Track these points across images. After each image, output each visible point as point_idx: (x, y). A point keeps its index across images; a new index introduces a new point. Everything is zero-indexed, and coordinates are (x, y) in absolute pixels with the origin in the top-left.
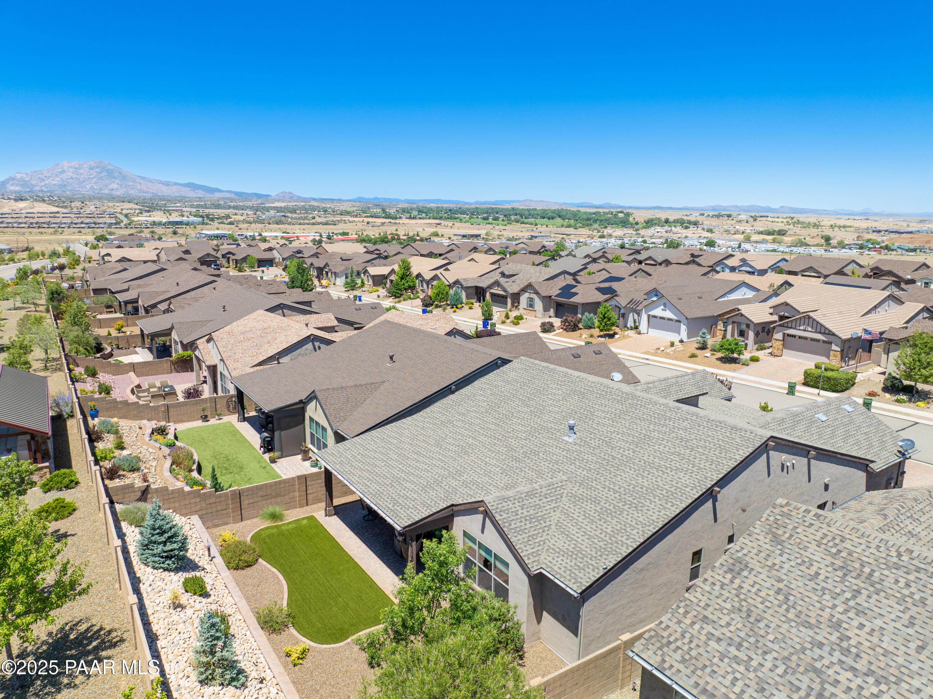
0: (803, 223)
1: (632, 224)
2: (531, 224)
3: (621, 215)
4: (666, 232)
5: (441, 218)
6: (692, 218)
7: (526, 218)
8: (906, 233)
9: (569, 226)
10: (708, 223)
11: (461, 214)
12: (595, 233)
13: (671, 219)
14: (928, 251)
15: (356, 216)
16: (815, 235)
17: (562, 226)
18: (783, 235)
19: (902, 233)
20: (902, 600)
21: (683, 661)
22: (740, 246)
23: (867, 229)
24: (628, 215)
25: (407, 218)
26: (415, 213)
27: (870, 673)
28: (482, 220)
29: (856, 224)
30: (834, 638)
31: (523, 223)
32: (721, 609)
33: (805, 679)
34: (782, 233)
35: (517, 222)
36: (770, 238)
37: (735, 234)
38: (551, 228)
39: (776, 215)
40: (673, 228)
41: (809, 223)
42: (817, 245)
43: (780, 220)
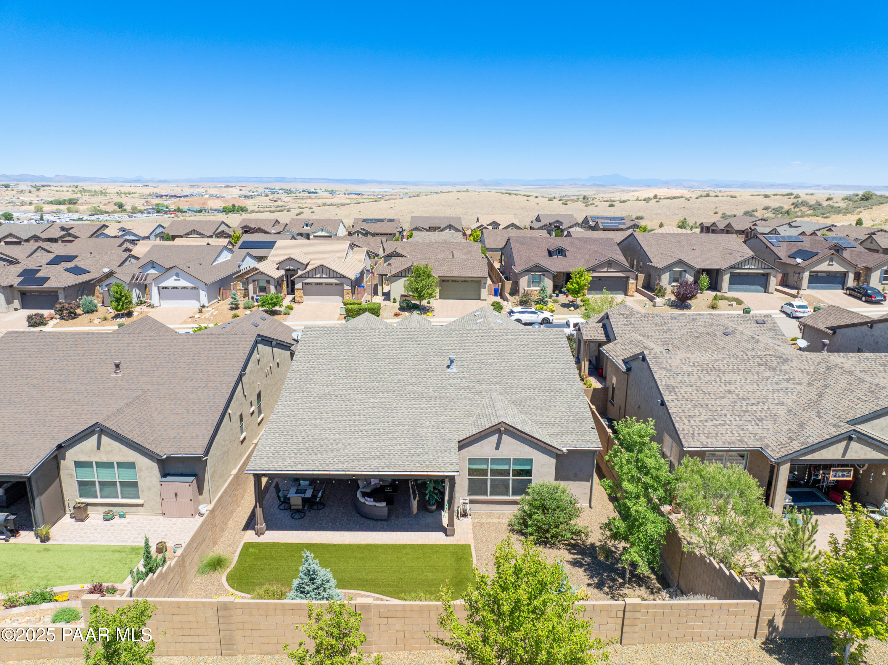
0: (89, 191)
8: (184, 196)
14: (210, 211)
16: (106, 202)
18: (75, 203)
19: (180, 197)
22: (42, 218)
23: (150, 194)
29: (140, 190)
34: (73, 202)
36: (63, 207)
37: (22, 205)
39: (60, 184)
41: (95, 191)
42: (114, 212)
43: (65, 189)
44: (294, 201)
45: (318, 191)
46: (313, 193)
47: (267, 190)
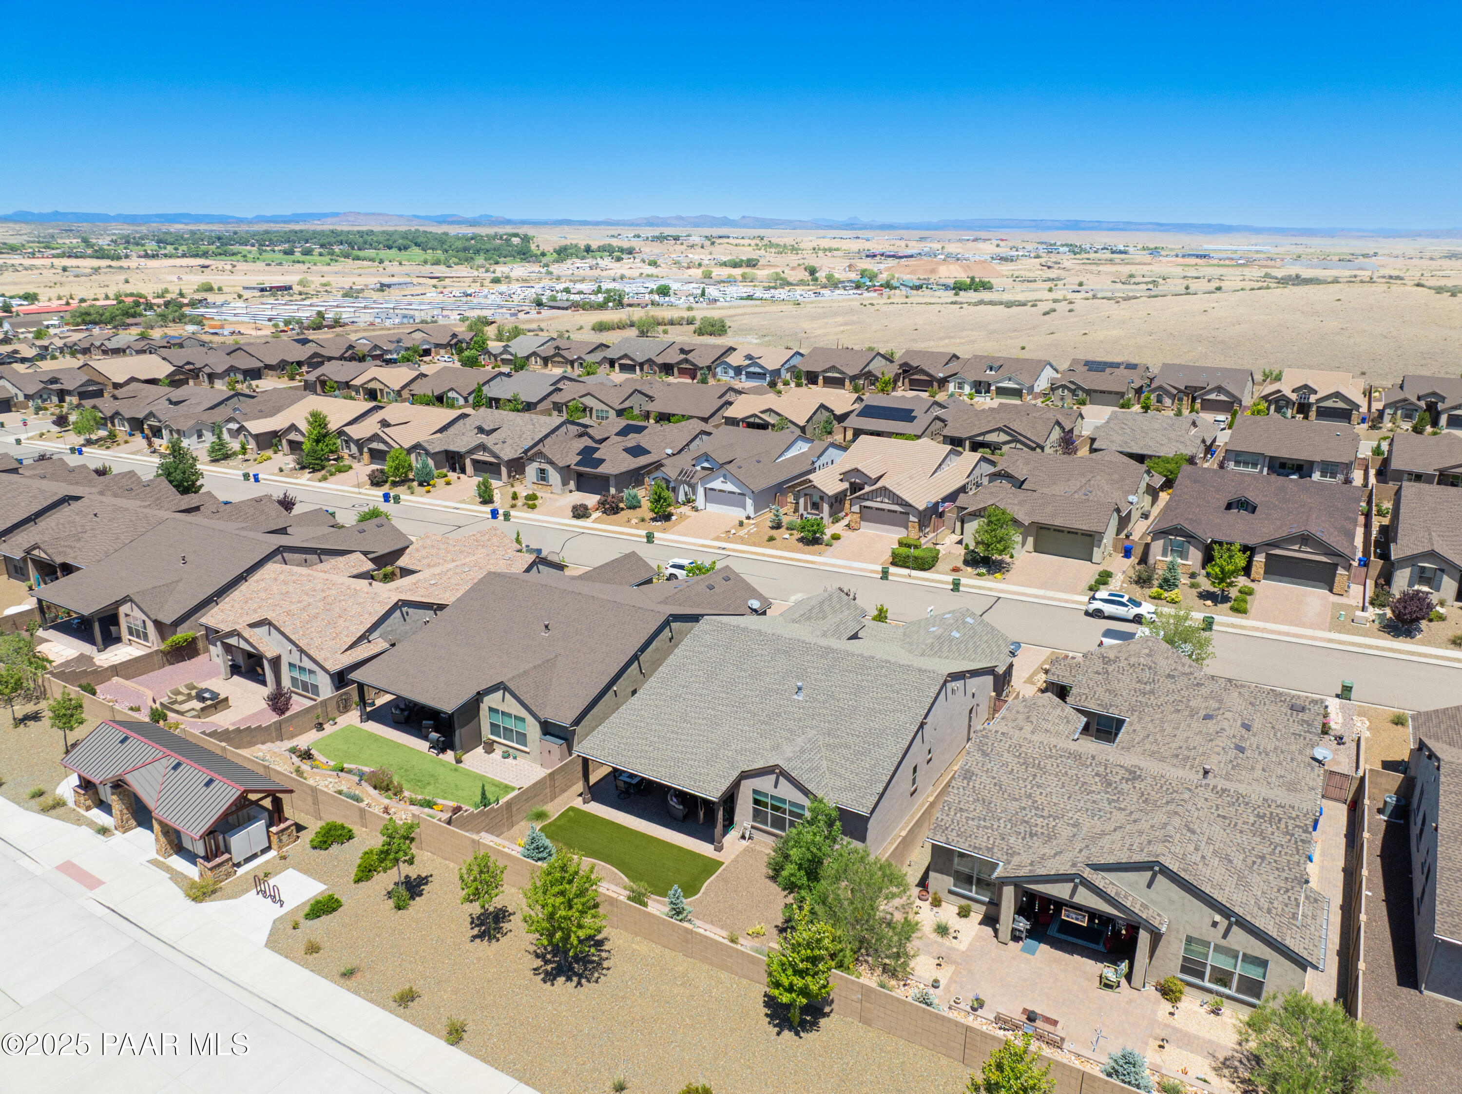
0: (778, 245)
1: (536, 256)
2: (372, 260)
3: (516, 241)
4: (591, 268)
5: (205, 255)
6: (626, 245)
7: (359, 249)
8: (906, 257)
9: (437, 263)
10: (650, 250)
11: (241, 244)
12: (481, 273)
13: (594, 245)
14: (935, 287)
15: (33, 255)
16: (796, 264)
17: (426, 262)
18: (754, 266)
19: (901, 257)
20: (1056, 775)
21: (958, 835)
22: (703, 294)
23: (859, 252)
24: (526, 239)
25: (140, 257)
26: (151, 246)
27: (1050, 816)
28: (281, 255)
29: (846, 245)
30: (1030, 803)
31: (358, 258)
32: (968, 802)
33: (1022, 828)
34: (752, 263)
35: (347, 256)
36: (737, 272)
37: (689, 268)
38: (407, 268)
39: (739, 233)
40: (599, 261)
41: (785, 246)
42: (802, 283)
43: (746, 242)
44: (1082, 267)
45: (1131, 249)
46: (1121, 252)
47: (1040, 247)
